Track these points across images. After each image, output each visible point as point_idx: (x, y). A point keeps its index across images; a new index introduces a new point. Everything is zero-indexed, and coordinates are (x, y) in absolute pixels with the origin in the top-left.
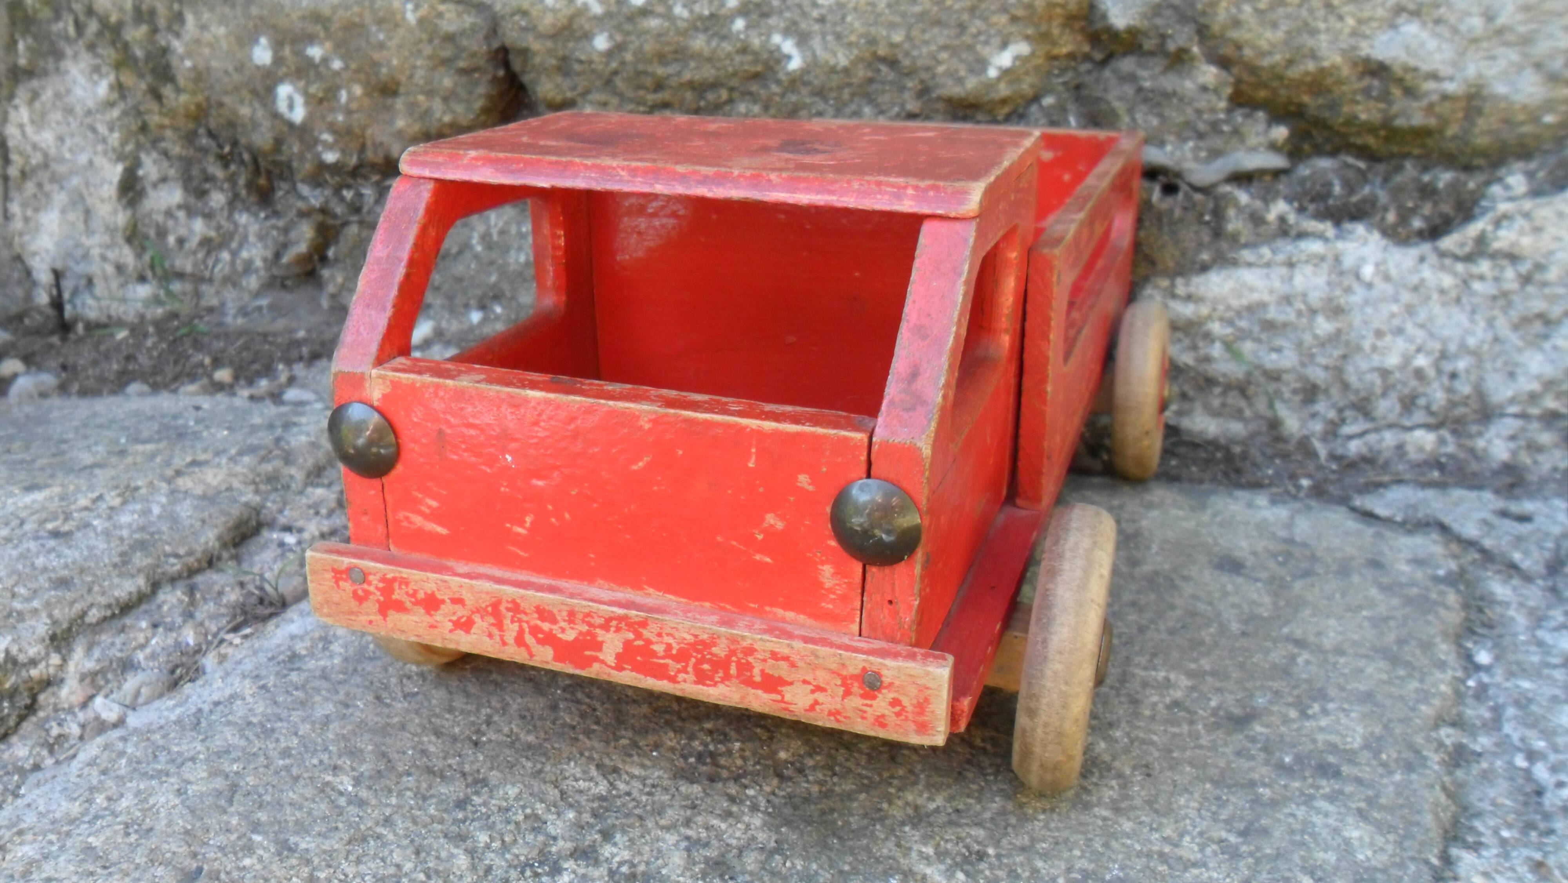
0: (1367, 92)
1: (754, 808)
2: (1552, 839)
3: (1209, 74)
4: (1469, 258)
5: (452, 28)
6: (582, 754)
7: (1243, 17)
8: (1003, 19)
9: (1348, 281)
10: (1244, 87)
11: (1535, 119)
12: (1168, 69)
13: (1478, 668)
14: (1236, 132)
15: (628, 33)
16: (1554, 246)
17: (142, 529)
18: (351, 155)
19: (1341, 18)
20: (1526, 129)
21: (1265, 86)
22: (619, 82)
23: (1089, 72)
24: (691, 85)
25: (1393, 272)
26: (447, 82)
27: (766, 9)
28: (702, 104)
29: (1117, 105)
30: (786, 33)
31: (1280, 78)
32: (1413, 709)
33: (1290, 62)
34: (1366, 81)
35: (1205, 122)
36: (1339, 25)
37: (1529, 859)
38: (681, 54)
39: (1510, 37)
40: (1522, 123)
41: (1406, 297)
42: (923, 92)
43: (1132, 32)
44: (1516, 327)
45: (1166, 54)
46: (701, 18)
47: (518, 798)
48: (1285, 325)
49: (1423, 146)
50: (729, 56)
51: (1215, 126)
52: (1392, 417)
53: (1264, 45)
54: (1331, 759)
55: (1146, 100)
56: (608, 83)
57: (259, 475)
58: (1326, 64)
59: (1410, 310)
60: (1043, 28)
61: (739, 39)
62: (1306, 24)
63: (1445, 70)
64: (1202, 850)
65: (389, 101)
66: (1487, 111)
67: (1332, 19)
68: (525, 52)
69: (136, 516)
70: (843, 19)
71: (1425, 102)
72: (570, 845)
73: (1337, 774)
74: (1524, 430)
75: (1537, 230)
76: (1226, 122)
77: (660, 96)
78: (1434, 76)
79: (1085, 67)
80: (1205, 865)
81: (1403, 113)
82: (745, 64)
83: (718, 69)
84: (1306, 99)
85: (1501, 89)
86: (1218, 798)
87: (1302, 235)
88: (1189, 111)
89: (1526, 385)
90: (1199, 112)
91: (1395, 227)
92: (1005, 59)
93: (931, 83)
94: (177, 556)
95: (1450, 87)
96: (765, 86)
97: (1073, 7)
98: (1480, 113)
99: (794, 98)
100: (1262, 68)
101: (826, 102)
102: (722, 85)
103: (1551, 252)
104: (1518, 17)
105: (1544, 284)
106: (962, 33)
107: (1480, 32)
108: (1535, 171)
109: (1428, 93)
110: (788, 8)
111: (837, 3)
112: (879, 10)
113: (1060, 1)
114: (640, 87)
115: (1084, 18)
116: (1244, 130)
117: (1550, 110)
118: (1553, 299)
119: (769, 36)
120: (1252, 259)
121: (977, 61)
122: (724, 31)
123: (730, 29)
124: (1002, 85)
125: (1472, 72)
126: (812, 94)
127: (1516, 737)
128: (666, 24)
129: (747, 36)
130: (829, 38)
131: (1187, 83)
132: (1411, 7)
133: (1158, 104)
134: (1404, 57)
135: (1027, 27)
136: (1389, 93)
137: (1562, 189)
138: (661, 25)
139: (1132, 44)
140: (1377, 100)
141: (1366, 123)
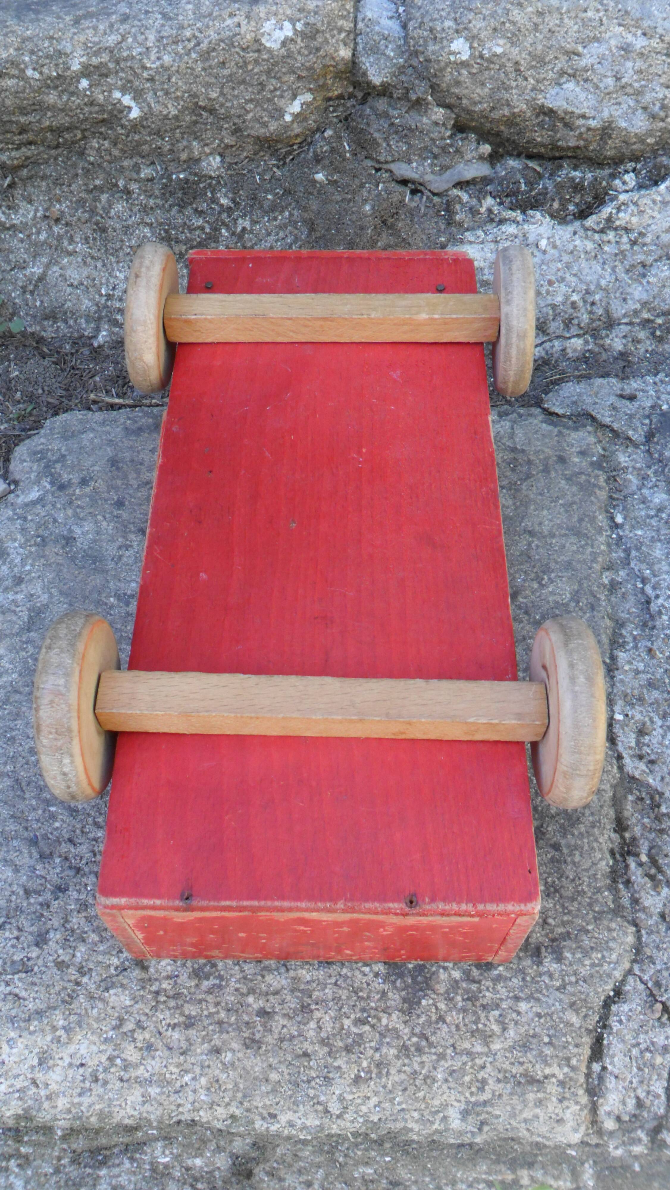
0: (541, 125)
2: (655, 632)
3: (439, 113)
4: (602, 231)
7: (462, 79)
8: (292, 78)
9: (533, 250)
10: (460, 120)
11: (643, 141)
12: (411, 109)
13: (617, 526)
14: (457, 151)
16: (650, 222)
19: (526, 79)
20: (637, 146)
21: (476, 120)
23: (354, 106)
24: (51, 129)
25: (558, 243)
27: (104, 71)
28: (61, 140)
29: (376, 135)
30: (124, 90)
31: (487, 117)
32: (591, 567)
33: (493, 108)
34: (540, 119)
35: (437, 147)
36: (524, 83)
37: (647, 646)
38: (40, 107)
40: (635, 143)
41: (566, 258)
42: (237, 131)
43: (385, 86)
44: (627, 271)
45: (409, 100)
46: (50, 78)
50: (79, 107)
51: (444, 150)
52: (558, 332)
53: (476, 97)
55: (396, 132)
58: (516, 110)
59: (568, 266)
60: (321, 82)
61: (86, 95)
62: (504, 83)
63: (590, 113)
66: (614, 136)
67: (520, 79)
70: (169, 79)
71: (578, 132)
74: (631, 331)
75: (642, 212)
76: (451, 145)
77: (25, 137)
78: (584, 116)
79: (352, 102)
81: (564, 138)
82: (93, 113)
83: (72, 117)
84: (502, 128)
85: (623, 124)
87: (502, 222)
88: (427, 139)
89: (633, 306)
90: (433, 140)
91: (558, 211)
92: (296, 107)
93: (243, 126)
95: (593, 123)
96: (111, 128)
97: (341, 67)
98: (610, 137)
99: (137, 137)
100: (475, 111)
101: (163, 139)
102: (77, 128)
103: (649, 225)
104: (635, 77)
105: (644, 245)
106: (263, 90)
107: (611, 89)
108: (641, 170)
109: (579, 127)
110: (123, 70)
111: (162, 66)
112: (196, 73)
113: (332, 63)
114: (7, 132)
115: (350, 72)
116: (463, 149)
117: (651, 136)
118: (648, 253)
119: (110, 92)
120: (472, 239)
121: (276, 110)
122: (72, 88)
123: (77, 87)
124: (295, 125)
125: (606, 114)
126: (150, 134)
127: (636, 569)
128: (21, 83)
129: (92, 92)
130: (159, 93)
131: (425, 120)
132: (570, 71)
133: (406, 135)
134: (565, 106)
135: (310, 83)
136: (555, 126)
137: (656, 184)
138: (17, 84)
139: (384, 92)
140: (549, 130)
141: (540, 142)
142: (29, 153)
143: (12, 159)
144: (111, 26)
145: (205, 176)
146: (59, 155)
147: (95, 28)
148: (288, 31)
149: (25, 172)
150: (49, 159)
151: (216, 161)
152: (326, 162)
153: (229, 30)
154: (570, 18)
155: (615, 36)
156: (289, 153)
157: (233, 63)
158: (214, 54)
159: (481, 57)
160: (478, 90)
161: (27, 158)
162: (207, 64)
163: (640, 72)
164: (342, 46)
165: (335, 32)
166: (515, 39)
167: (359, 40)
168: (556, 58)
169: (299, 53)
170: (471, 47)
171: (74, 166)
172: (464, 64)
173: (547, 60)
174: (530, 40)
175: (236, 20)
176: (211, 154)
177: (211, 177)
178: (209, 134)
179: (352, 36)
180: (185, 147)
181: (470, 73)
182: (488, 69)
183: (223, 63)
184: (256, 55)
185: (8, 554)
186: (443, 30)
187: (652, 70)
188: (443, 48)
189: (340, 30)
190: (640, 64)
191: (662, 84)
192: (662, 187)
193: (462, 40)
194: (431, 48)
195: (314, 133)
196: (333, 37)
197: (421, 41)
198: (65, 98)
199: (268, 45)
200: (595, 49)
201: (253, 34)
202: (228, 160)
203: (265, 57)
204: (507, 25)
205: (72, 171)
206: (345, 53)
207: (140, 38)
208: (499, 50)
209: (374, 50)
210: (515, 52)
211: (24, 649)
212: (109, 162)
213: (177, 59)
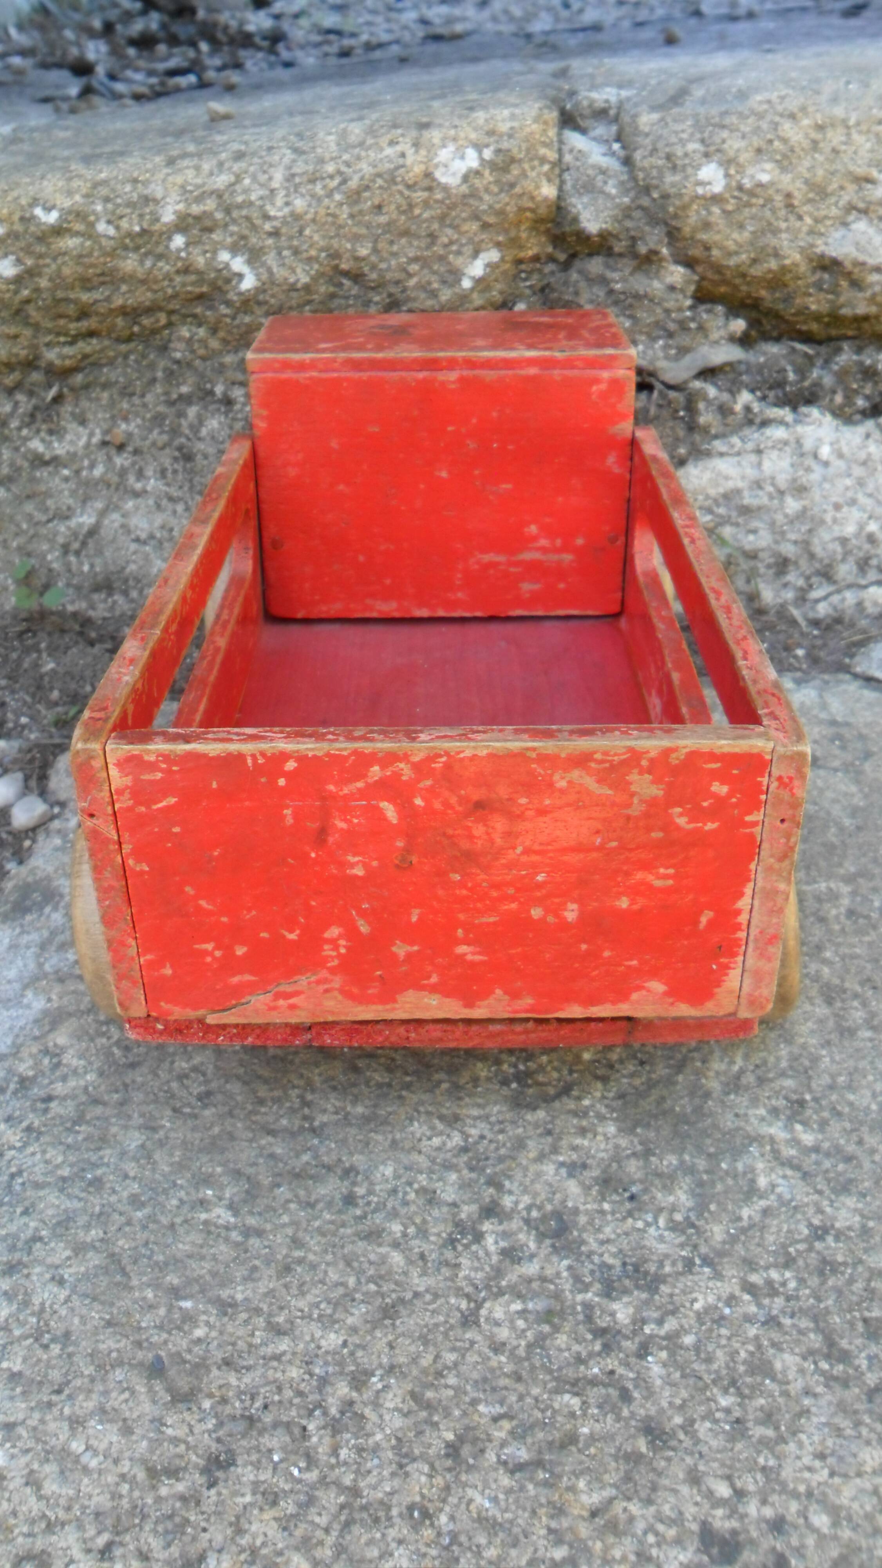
0: (818, 286)
1: (602, 1118)
3: (677, 274)
6: (418, 1112)
7: (712, 219)
8: (475, 226)
9: (809, 461)
10: (705, 283)
12: (637, 269)
14: (701, 328)
15: (41, 256)
19: (800, 218)
21: (725, 282)
22: (31, 310)
23: (552, 273)
24: (123, 311)
25: (845, 450)
27: (208, 223)
28: (136, 329)
29: (588, 307)
30: (234, 250)
31: (744, 275)
33: (755, 261)
34: (818, 275)
35: (674, 321)
36: (798, 224)
38: (110, 278)
41: (858, 471)
43: (604, 236)
45: (635, 255)
46: (130, 235)
47: (397, 1177)
48: (759, 508)
49: (859, 329)
50: (168, 277)
51: (683, 325)
52: (850, 579)
53: (731, 245)
55: (616, 303)
56: (19, 313)
58: (787, 262)
59: (861, 483)
60: (513, 234)
61: (179, 258)
62: (770, 224)
67: (792, 218)
70: (301, 232)
71: (868, 293)
72: (474, 1208)
76: (693, 319)
77: (84, 325)
78: (878, 269)
79: (550, 267)
81: (849, 303)
82: (188, 285)
83: (156, 292)
84: (763, 293)
87: (765, 423)
88: (659, 310)
90: (667, 311)
91: (841, 407)
92: (477, 268)
93: (402, 296)
96: (211, 308)
97: (543, 211)
99: (247, 319)
100: (728, 267)
102: (161, 309)
106: (433, 243)
109: (871, 285)
110: (234, 221)
111: (293, 214)
112: (340, 221)
113: (531, 205)
114: (60, 316)
115: (553, 221)
116: (708, 325)
119: (215, 252)
120: (724, 449)
121: (451, 272)
122: (160, 249)
123: (167, 247)
126: (268, 313)
128: (88, 243)
129: (189, 254)
130: (286, 253)
131: (656, 284)
132: (861, 205)
133: (631, 306)
134: (855, 253)
135: (498, 233)
136: (838, 285)
138: (82, 245)
139: (601, 246)
140: (828, 292)
141: (813, 313)
142: (88, 349)
143: (64, 357)
144: (221, 164)
146: (130, 352)
147: (197, 168)
148: (472, 160)
149: (79, 379)
150: (116, 358)
153: (390, 161)
154: (860, 132)
157: (393, 207)
158: (367, 194)
159: (740, 188)
161: (85, 356)
162: (356, 209)
164: (544, 182)
165: (536, 163)
166: (786, 163)
167: (567, 176)
168: (842, 188)
169: (487, 190)
170: (727, 175)
171: (152, 366)
172: (716, 199)
173: (830, 189)
174: (807, 163)
175: (399, 148)
179: (557, 171)
181: (724, 211)
182: (749, 205)
183: (379, 207)
184: (426, 194)
185: (62, 896)
186: (686, 155)
188: (686, 178)
189: (543, 160)
193: (713, 166)
194: (670, 178)
195: (498, 309)
196: (533, 168)
197: (655, 172)
198: (148, 263)
199: (443, 180)
201: (422, 167)
203: (439, 197)
204: (776, 143)
205: (148, 375)
206: (548, 191)
207: (263, 178)
208: (765, 178)
209: (588, 188)
210: (786, 181)
211: (103, 1034)
212: (204, 359)
213: (314, 203)
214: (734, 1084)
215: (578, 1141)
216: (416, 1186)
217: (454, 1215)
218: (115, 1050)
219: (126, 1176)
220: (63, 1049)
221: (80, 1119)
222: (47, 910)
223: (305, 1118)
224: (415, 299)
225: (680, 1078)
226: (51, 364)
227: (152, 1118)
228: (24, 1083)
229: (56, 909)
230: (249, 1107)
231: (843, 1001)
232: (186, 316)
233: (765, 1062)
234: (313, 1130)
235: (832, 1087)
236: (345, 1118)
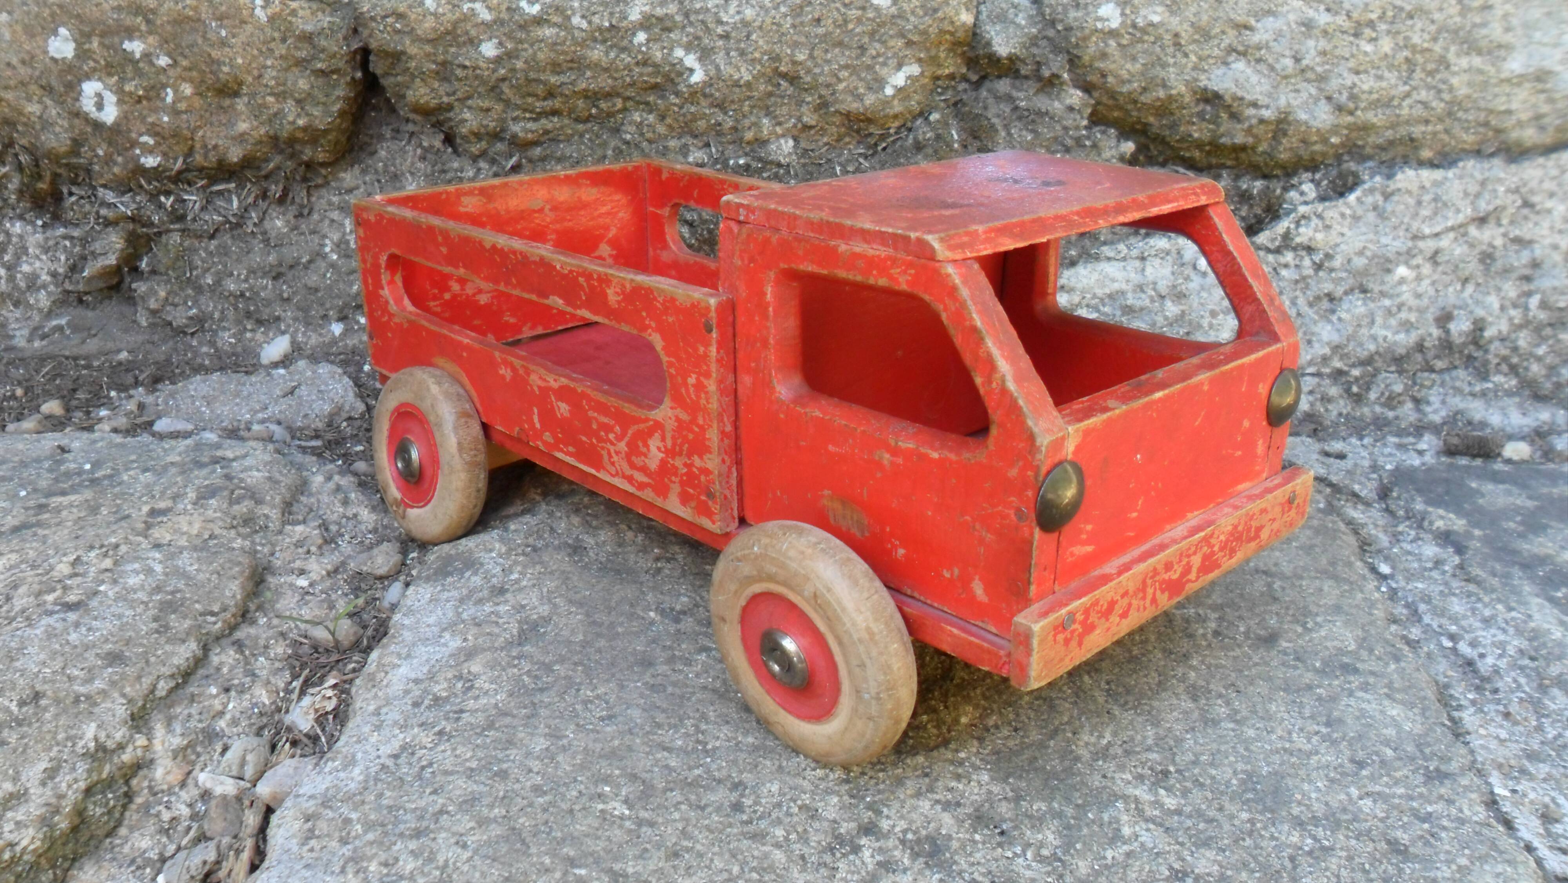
0: (1201, 115)
1: (976, 768)
2: (1501, 695)
3: (1075, 96)
4: (1278, 251)
5: (309, 28)
7: (1109, 50)
8: (900, 43)
9: (1188, 271)
10: (1100, 108)
11: (1325, 141)
12: (1039, 91)
13: (1385, 577)
14: (1095, 146)
15: (521, 42)
16: (1339, 240)
17: (158, 589)
18: (176, 159)
19: (1186, 55)
20: (1317, 148)
21: (1120, 108)
22: (505, 87)
23: (965, 91)
24: (585, 94)
26: (303, 84)
27: (668, 24)
28: (594, 111)
29: (995, 120)
30: (688, 48)
31: (1135, 102)
32: (1371, 615)
33: (1145, 89)
34: (1201, 107)
35: (1071, 137)
36: (1184, 61)
37: (1497, 711)
38: (578, 64)
39: (1310, 75)
40: (1315, 143)
42: (822, 106)
43: (1012, 59)
44: (1311, 305)
45: (1040, 79)
46: (600, 29)
47: (782, 794)
48: (1142, 309)
49: (1237, 159)
50: (628, 67)
51: (1079, 141)
53: (1124, 74)
54: (1346, 660)
55: (1020, 118)
56: (494, 90)
57: (234, 518)
58: (1174, 92)
60: (933, 52)
61: (640, 51)
62: (1159, 59)
63: (1263, 100)
64: (1309, 741)
65: (227, 102)
66: (1290, 132)
67: (1179, 55)
68: (397, 57)
69: (142, 577)
70: (748, 37)
71: (1246, 125)
72: (853, 825)
73: (1356, 671)
74: (1319, 385)
75: (1328, 227)
76: (1088, 138)
77: (549, 104)
78: (1255, 105)
79: (963, 86)
80: (1317, 753)
81: (1228, 133)
82: (646, 75)
83: (616, 79)
84: (1151, 119)
85: (1303, 116)
86: (1294, 702)
88: (1058, 127)
89: (1320, 350)
90: (1066, 129)
92: (899, 79)
93: (830, 99)
94: (213, 614)
95: (1266, 114)
96: (663, 97)
97: (960, 34)
98: (1285, 134)
99: (693, 109)
100: (1121, 93)
101: (726, 113)
102: (618, 95)
103: (1337, 245)
104: (1318, 60)
105: (1332, 270)
106: (862, 54)
107: (1290, 71)
108: (1321, 180)
109: (1249, 118)
110: (691, 24)
111: (742, 21)
112: (783, 30)
113: (950, 28)
114: (530, 95)
115: (969, 45)
116: (1101, 144)
117: (1336, 133)
118: (1337, 281)
119: (671, 49)
120: (1111, 254)
121: (876, 80)
122: (625, 43)
123: (631, 42)
124: (896, 102)
125: (1282, 102)
126: (712, 105)
127: (1435, 625)
128: (563, 33)
129: (649, 49)
130: (732, 53)
131: (1057, 104)
132: (1241, 48)
133: (1033, 121)
134: (1234, 89)
135: (920, 51)
136: (1218, 117)
137: (1342, 195)
138: (557, 34)
139: (1010, 69)
140: (1209, 122)
141: (1196, 140)
142: (549, 126)
143: (527, 131)
145: (771, 162)
146: (587, 131)
149: (537, 151)
150: (572, 135)
151: (788, 145)
152: (930, 151)
155: (1294, 10)
156: (883, 137)
157: (830, 21)
158: (809, 9)
159: (1134, 26)
160: (1128, 66)
161: (546, 132)
163: (1324, 53)
164: (963, 10)
166: (1175, 8)
167: (982, 7)
168: (1223, 32)
169: (913, 12)
170: (1123, 14)
171: (604, 145)
172: (1113, 33)
173: (1212, 34)
174: (1193, 9)
176: (783, 136)
177: (779, 165)
178: (785, 110)
180: (755, 124)
181: (1119, 45)
182: (1141, 41)
183: (818, 20)
184: (860, 12)
185: (482, 564)
187: (1338, 52)
188: (1088, 14)
190: (1323, 44)
191: (1350, 69)
192: (1352, 198)
193: (1111, 6)
194: (1073, 14)
195: (915, 118)
197: (1060, 9)
198: (612, 55)
199: (876, 3)
200: (1269, 22)
202: (803, 144)
203: (871, 15)
205: (599, 152)
206: (966, 18)
208: (1156, 19)
209: (1001, 18)
210: (1174, 22)
211: (515, 666)
212: (650, 141)
213: (762, 13)
214: (1103, 753)
215: (953, 784)
216: (799, 802)
217: (834, 830)
218: (525, 678)
219: (530, 771)
220: (476, 676)
221: (491, 726)
222: (467, 574)
223: (698, 742)
224: (842, 102)
225: (1052, 743)
226: (514, 136)
227: (557, 728)
228: (437, 700)
229: (475, 573)
230: (647, 728)
231: (1207, 699)
232: (639, 103)
233: (1132, 739)
234: (706, 752)
235: (1195, 763)
236: (737, 745)
